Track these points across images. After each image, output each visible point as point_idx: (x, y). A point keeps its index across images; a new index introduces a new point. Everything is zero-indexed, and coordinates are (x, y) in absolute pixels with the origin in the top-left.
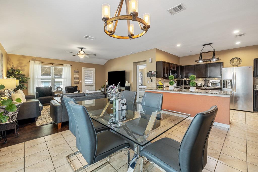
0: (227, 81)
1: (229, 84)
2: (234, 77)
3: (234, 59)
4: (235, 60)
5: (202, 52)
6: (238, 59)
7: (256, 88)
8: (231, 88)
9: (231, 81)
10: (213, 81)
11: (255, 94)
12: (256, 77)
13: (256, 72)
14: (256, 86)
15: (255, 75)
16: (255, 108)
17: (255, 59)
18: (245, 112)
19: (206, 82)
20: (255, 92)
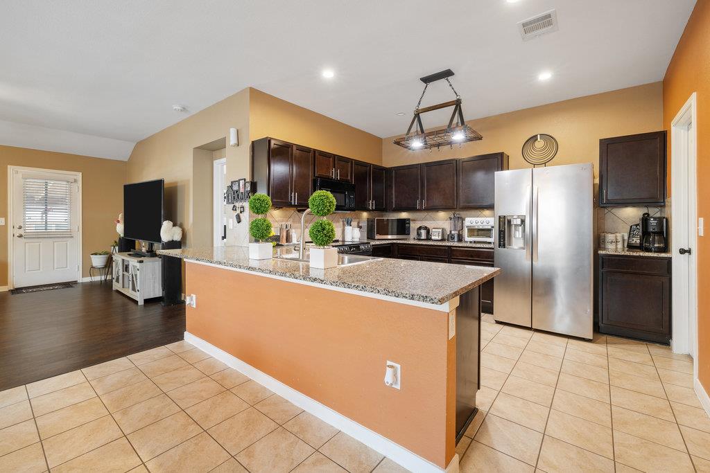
0: (509, 222)
1: (517, 234)
2: (533, 206)
3: (534, 138)
4: (540, 143)
5: (421, 107)
6: (548, 138)
7: (604, 249)
8: (522, 246)
9: (523, 222)
10: (474, 219)
11: (601, 271)
12: (605, 205)
13: (604, 188)
14: (604, 242)
15: (603, 199)
16: (600, 323)
17: (601, 140)
18: (566, 339)
19: (455, 225)
20: (603, 263)
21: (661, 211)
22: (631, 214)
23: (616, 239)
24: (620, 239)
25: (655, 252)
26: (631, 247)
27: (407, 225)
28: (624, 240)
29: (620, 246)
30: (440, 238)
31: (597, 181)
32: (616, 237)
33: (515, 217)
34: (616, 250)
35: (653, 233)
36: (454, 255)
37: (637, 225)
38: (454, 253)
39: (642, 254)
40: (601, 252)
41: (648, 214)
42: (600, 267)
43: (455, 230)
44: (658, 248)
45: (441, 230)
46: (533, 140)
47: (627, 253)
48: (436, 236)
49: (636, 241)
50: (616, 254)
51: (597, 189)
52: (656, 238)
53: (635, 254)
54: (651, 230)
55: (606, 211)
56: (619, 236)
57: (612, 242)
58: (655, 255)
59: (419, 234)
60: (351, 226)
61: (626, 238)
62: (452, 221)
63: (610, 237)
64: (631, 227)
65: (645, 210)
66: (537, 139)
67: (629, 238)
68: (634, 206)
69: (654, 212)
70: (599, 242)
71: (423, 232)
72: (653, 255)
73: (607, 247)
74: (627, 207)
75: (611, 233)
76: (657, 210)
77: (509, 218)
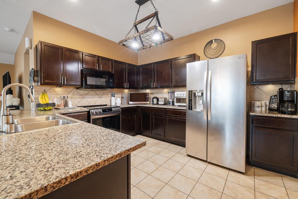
0: (195, 94)
2: (209, 85)
4: (214, 45)
6: (219, 41)
7: (254, 111)
8: (203, 109)
9: (202, 94)
10: (179, 93)
11: (251, 126)
12: (254, 83)
13: (254, 72)
14: (254, 106)
15: (253, 80)
16: (250, 159)
17: (253, 42)
18: (228, 171)
19: (171, 96)
20: (252, 121)
21: (291, 87)
22: (271, 89)
23: (262, 105)
24: (264, 104)
25: (288, 114)
26: (271, 110)
27: (147, 96)
28: (266, 105)
29: (264, 109)
30: (163, 103)
31: (250, 69)
32: (261, 103)
33: (198, 91)
34: (261, 112)
35: (287, 101)
36: (167, 113)
37: (274, 96)
38: (168, 112)
39: (279, 115)
40: (251, 114)
41: (282, 89)
42: (251, 124)
43: (171, 99)
44: (290, 111)
45: (163, 99)
46: (210, 43)
47: (269, 115)
48: (161, 102)
49: (275, 106)
50: (262, 115)
51: (250, 74)
52: (289, 104)
53: (274, 116)
54: (286, 99)
55: (255, 87)
56: (263, 103)
57: (258, 107)
58: (289, 116)
59: (153, 101)
60: (114, 97)
61: (268, 104)
62: (170, 94)
63: (258, 103)
64: (271, 97)
65: (280, 86)
66: (212, 43)
67: (270, 104)
68: (273, 84)
69: (286, 88)
70: (250, 106)
71: (155, 100)
72: (287, 117)
73: (255, 110)
74: (268, 84)
75: (258, 101)
76: (288, 86)
77: (194, 92)
